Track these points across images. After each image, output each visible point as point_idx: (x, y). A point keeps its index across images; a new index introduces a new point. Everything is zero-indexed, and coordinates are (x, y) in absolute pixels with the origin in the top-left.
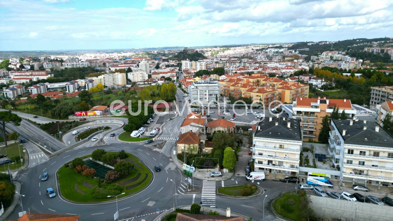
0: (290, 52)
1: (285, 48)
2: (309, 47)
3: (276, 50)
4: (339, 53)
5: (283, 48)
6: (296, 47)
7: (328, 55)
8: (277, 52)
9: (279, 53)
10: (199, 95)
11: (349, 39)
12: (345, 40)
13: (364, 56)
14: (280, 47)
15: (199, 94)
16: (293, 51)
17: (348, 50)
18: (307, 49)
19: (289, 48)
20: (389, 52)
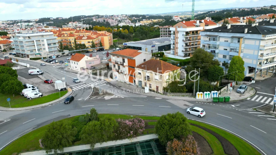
0: (39, 25)
1: (33, 22)
2: (52, 21)
3: (26, 24)
4: (79, 23)
5: (31, 22)
6: (42, 21)
7: (73, 24)
8: (28, 25)
9: (30, 26)
10: (36, 46)
11: (77, 16)
12: (75, 17)
13: (95, 24)
14: (29, 21)
15: (35, 44)
16: (42, 24)
17: (84, 21)
18: (52, 22)
19: (37, 22)
20: (108, 21)
